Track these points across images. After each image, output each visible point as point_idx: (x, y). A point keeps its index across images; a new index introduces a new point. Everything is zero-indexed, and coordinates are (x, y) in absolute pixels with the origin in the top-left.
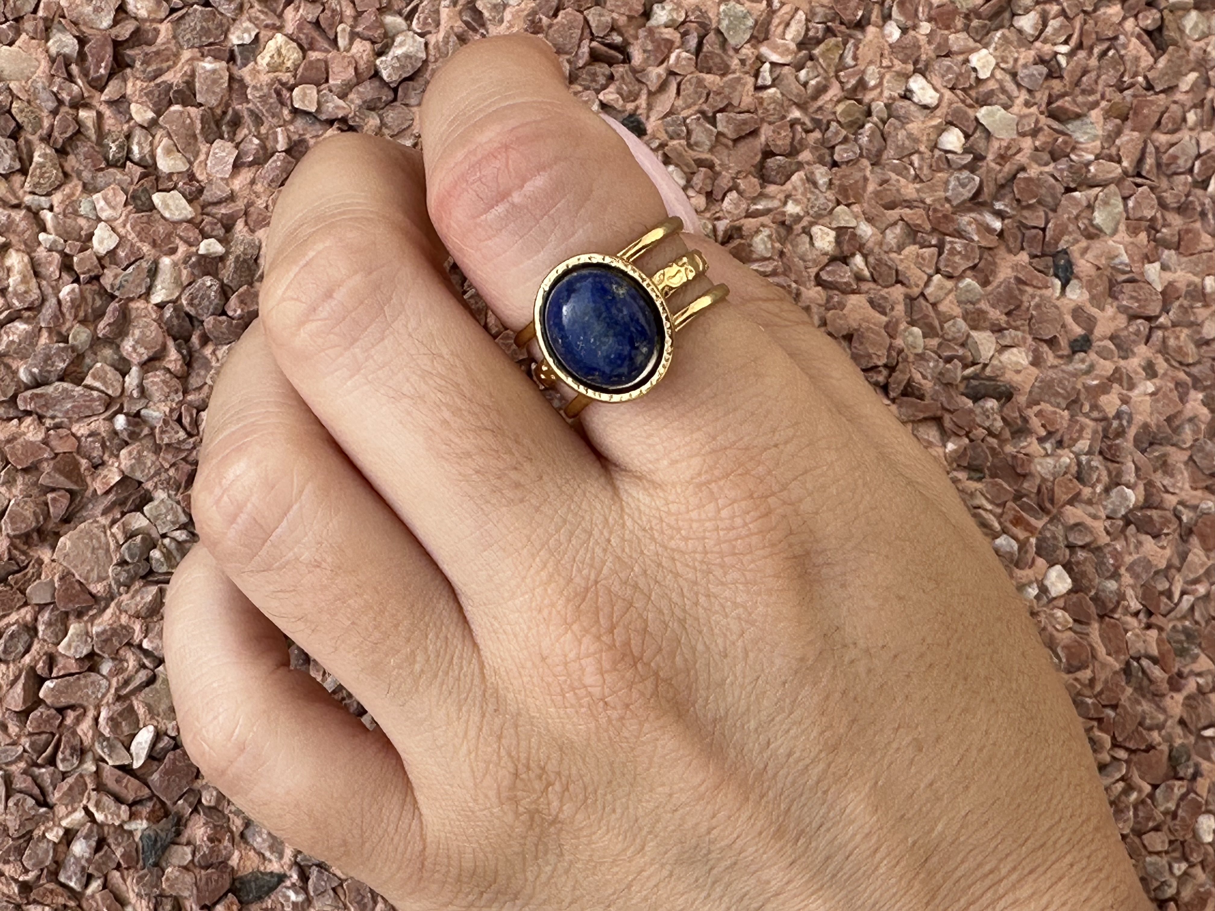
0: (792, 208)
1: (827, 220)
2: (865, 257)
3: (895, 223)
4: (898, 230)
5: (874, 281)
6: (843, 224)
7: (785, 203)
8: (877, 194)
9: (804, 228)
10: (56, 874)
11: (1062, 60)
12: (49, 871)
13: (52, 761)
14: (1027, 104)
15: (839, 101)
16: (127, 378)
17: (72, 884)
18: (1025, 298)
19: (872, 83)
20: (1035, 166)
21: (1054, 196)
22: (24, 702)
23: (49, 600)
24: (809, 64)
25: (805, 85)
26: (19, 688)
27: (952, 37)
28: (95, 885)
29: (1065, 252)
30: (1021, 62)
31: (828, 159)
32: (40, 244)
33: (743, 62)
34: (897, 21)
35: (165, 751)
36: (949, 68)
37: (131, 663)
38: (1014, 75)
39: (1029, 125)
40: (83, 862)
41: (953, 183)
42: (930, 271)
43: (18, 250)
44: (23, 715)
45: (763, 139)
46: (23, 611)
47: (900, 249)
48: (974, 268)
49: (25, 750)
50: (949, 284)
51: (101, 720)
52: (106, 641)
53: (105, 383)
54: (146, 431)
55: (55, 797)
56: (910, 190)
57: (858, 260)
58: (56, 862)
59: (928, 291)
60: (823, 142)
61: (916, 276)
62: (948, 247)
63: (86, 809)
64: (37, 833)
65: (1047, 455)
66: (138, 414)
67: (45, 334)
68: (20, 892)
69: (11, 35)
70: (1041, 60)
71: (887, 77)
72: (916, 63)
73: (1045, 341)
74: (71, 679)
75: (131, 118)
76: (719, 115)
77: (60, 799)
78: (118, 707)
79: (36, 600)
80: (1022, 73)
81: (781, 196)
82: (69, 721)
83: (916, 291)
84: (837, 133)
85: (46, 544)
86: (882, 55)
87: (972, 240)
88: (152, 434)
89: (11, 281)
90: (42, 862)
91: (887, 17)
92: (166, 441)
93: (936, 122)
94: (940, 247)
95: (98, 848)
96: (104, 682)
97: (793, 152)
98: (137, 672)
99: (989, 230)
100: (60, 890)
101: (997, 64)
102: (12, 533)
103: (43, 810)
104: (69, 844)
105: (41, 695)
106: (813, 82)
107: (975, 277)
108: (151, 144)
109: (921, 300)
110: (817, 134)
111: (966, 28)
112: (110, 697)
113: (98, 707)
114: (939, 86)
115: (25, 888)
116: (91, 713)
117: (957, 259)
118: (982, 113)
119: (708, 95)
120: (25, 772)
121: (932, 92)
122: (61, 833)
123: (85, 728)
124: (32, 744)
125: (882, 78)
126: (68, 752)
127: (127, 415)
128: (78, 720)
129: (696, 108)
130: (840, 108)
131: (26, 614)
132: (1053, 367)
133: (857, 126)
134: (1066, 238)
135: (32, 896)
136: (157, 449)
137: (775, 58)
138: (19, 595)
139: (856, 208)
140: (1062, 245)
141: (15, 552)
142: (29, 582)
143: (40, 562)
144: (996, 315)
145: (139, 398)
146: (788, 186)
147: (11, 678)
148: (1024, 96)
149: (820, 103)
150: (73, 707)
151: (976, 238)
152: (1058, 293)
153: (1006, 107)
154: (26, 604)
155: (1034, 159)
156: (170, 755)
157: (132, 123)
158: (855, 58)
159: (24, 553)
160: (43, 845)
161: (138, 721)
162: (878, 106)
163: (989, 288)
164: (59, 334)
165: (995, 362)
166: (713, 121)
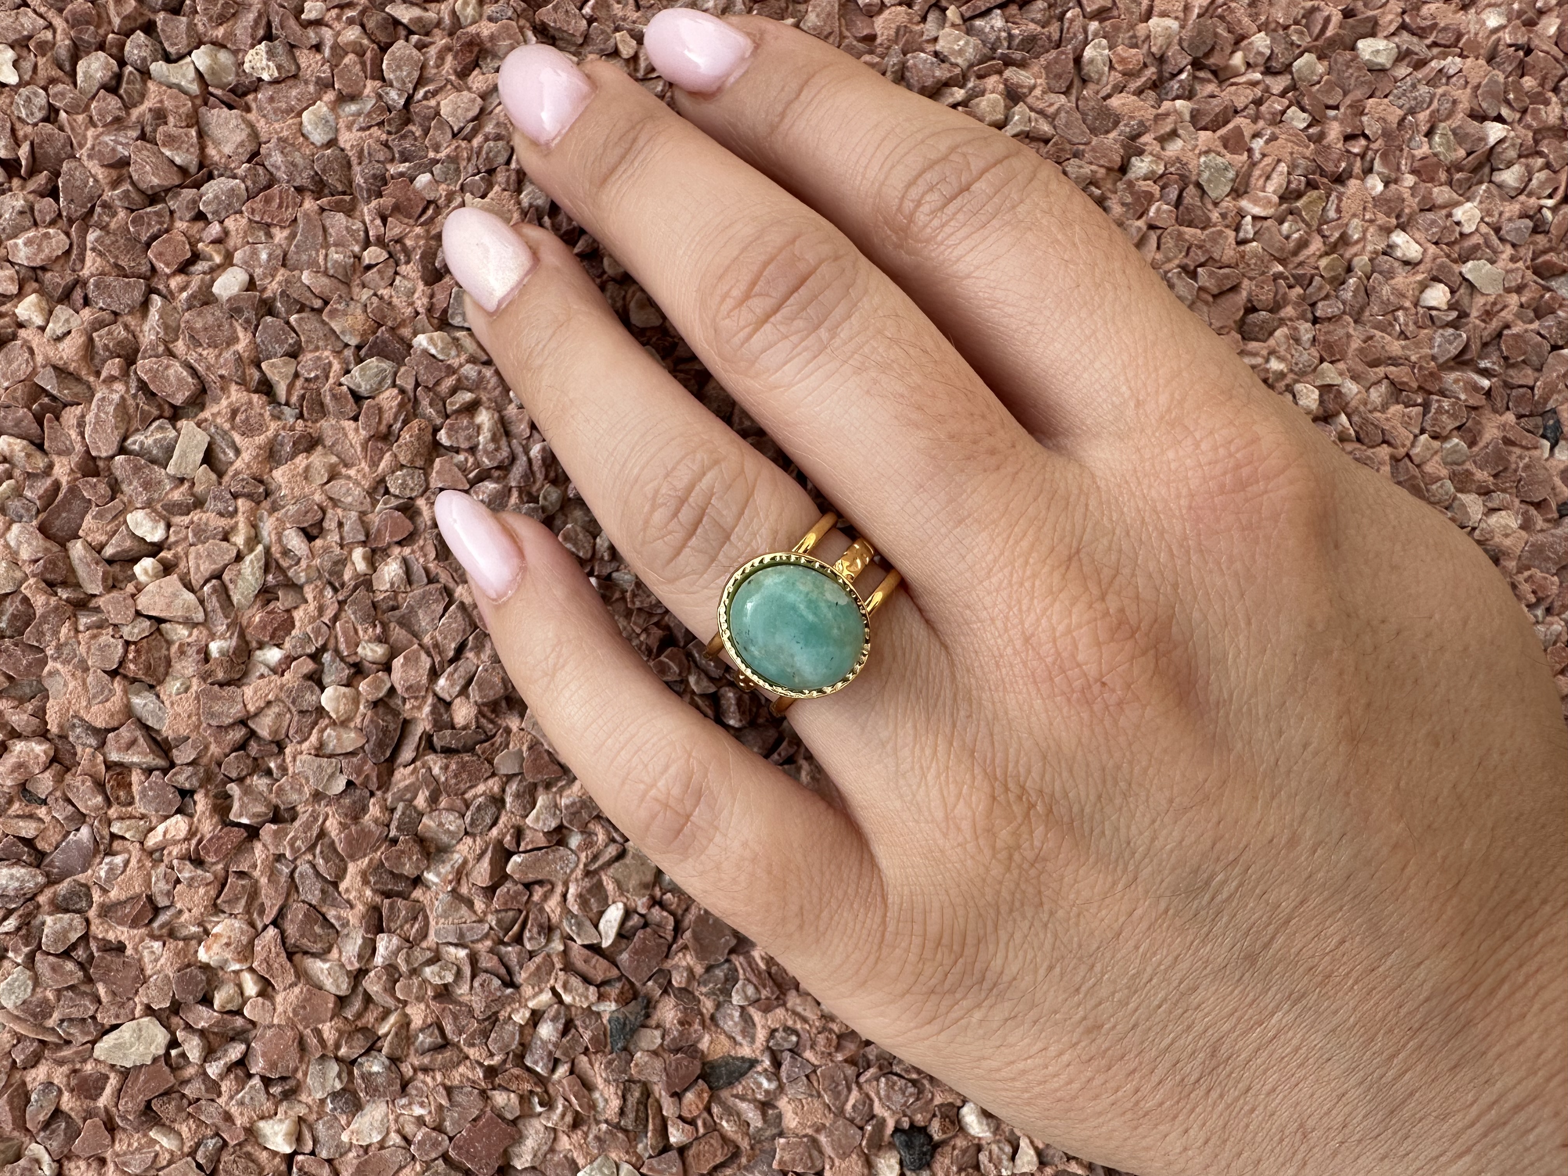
0: (1275, 365)
1: (1310, 378)
2: (1349, 416)
3: (1379, 382)
4: (1383, 388)
5: (1359, 440)
6: (1328, 381)
7: (1267, 361)
8: (1361, 350)
9: (1287, 386)
10: (522, 1057)
11: (1548, 214)
12: (515, 1055)
13: (518, 940)
14: (1513, 259)
15: (1321, 256)
16: (598, 540)
17: (538, 1069)
18: (1513, 458)
19: (1356, 237)
20: (1520, 323)
21: (1539, 355)
22: (491, 876)
23: (517, 771)
24: (1290, 217)
25: (1287, 238)
26: (485, 863)
27: (1436, 190)
28: (562, 1070)
29: (1554, 411)
30: (1507, 215)
31: (1310, 316)
32: (511, 401)
33: (1223, 216)
34: (1379, 174)
35: (635, 930)
36: (1433, 223)
37: (601, 837)
38: (1497, 230)
39: (1515, 280)
40: (550, 1047)
41: (1438, 340)
42: (1417, 431)
43: (488, 408)
44: (490, 891)
45: (1244, 294)
46: (490, 782)
47: (1384, 408)
48: (1459, 428)
49: (491, 928)
50: (1436, 444)
51: (569, 896)
52: (574, 814)
53: (575, 544)
54: (617, 595)
55: (521, 977)
56: (1396, 347)
57: (1343, 418)
58: (522, 1044)
59: (1413, 452)
60: (1303, 298)
61: (1403, 435)
62: (1435, 406)
63: (553, 990)
64: (503, 1015)
65: (1538, 622)
66: (609, 577)
67: (515, 494)
68: (485, 1077)
69: (483, 186)
70: (1524, 215)
71: (1371, 230)
72: (1398, 217)
73: (1532, 504)
74: (540, 853)
75: (604, 272)
76: (1199, 270)
77: (528, 978)
78: (587, 883)
79: (503, 770)
80: (1506, 227)
81: (1265, 352)
82: (536, 898)
83: (1402, 451)
84: (1320, 288)
85: (515, 712)
86: (1365, 209)
87: (1458, 399)
88: (623, 598)
89: (481, 439)
90: (508, 1046)
91: (1368, 171)
92: (638, 604)
93: (1420, 277)
94: (1426, 406)
95: (564, 1033)
96: (573, 857)
97: (1275, 308)
98: (606, 846)
99: (1476, 388)
100: (526, 1075)
101: (1482, 219)
102: (480, 701)
103: (509, 991)
104: (535, 1025)
105: (509, 869)
106: (1296, 236)
107: (1462, 438)
108: (624, 298)
109: (1406, 460)
110: (1298, 290)
111: (1450, 183)
112: (579, 873)
113: (566, 884)
114: (1422, 241)
115: (491, 1072)
116: (559, 889)
117: (1444, 417)
118: (1468, 269)
119: (1189, 249)
120: (491, 951)
121: (1417, 247)
122: (527, 1014)
123: (552, 906)
124: (499, 922)
125: (1364, 232)
126: (535, 930)
127: (598, 577)
128: (546, 897)
129: (1177, 262)
130: (1323, 263)
131: (494, 785)
132: (1542, 531)
133: (1339, 282)
134: (1555, 396)
135: (497, 1081)
136: (628, 614)
137: (1257, 211)
138: (487, 765)
139: (1341, 365)
140: (1551, 405)
141: (483, 721)
142: (496, 751)
143: (508, 731)
144: (1482, 476)
145: (611, 561)
146: (1272, 342)
147: (478, 851)
148: (1509, 251)
149: (1301, 257)
150: (540, 883)
151: (1463, 397)
152: (1546, 454)
153: (1492, 262)
154: (493, 775)
155: (1518, 316)
156: (640, 934)
157: (605, 277)
158: (1338, 210)
159: (491, 721)
160: (510, 1027)
161: (607, 897)
162: (1361, 262)
163: (1475, 449)
164: (529, 494)
165: (1483, 525)
166: (1194, 275)
